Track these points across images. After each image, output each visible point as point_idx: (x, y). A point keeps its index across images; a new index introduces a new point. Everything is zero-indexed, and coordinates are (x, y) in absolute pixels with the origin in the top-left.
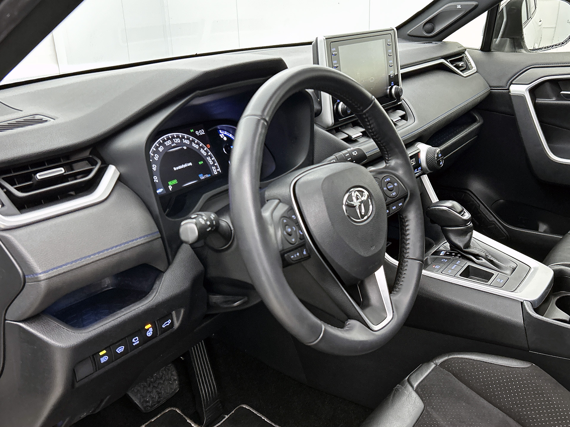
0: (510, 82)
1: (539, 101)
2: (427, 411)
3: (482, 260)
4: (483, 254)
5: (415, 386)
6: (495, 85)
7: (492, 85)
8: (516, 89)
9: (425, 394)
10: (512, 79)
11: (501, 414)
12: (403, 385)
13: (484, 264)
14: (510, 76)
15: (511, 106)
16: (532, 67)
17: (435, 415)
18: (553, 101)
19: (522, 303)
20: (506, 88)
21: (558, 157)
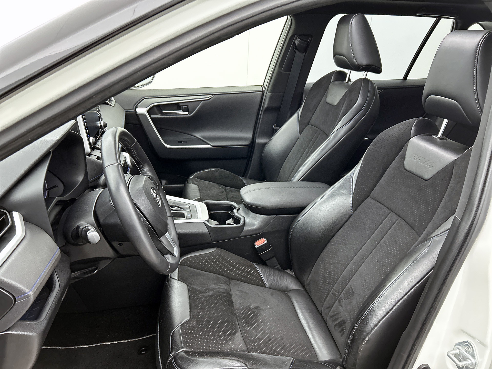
0: (135, 107)
1: (153, 116)
2: (190, 287)
3: (175, 208)
4: (174, 205)
5: (177, 278)
6: (128, 109)
7: (126, 109)
8: (140, 111)
9: (184, 280)
10: (136, 105)
11: (214, 275)
12: (171, 281)
13: (177, 210)
14: (134, 103)
15: (139, 121)
16: (145, 98)
17: (194, 286)
18: (159, 116)
19: (204, 222)
20: (134, 110)
21: (169, 145)
